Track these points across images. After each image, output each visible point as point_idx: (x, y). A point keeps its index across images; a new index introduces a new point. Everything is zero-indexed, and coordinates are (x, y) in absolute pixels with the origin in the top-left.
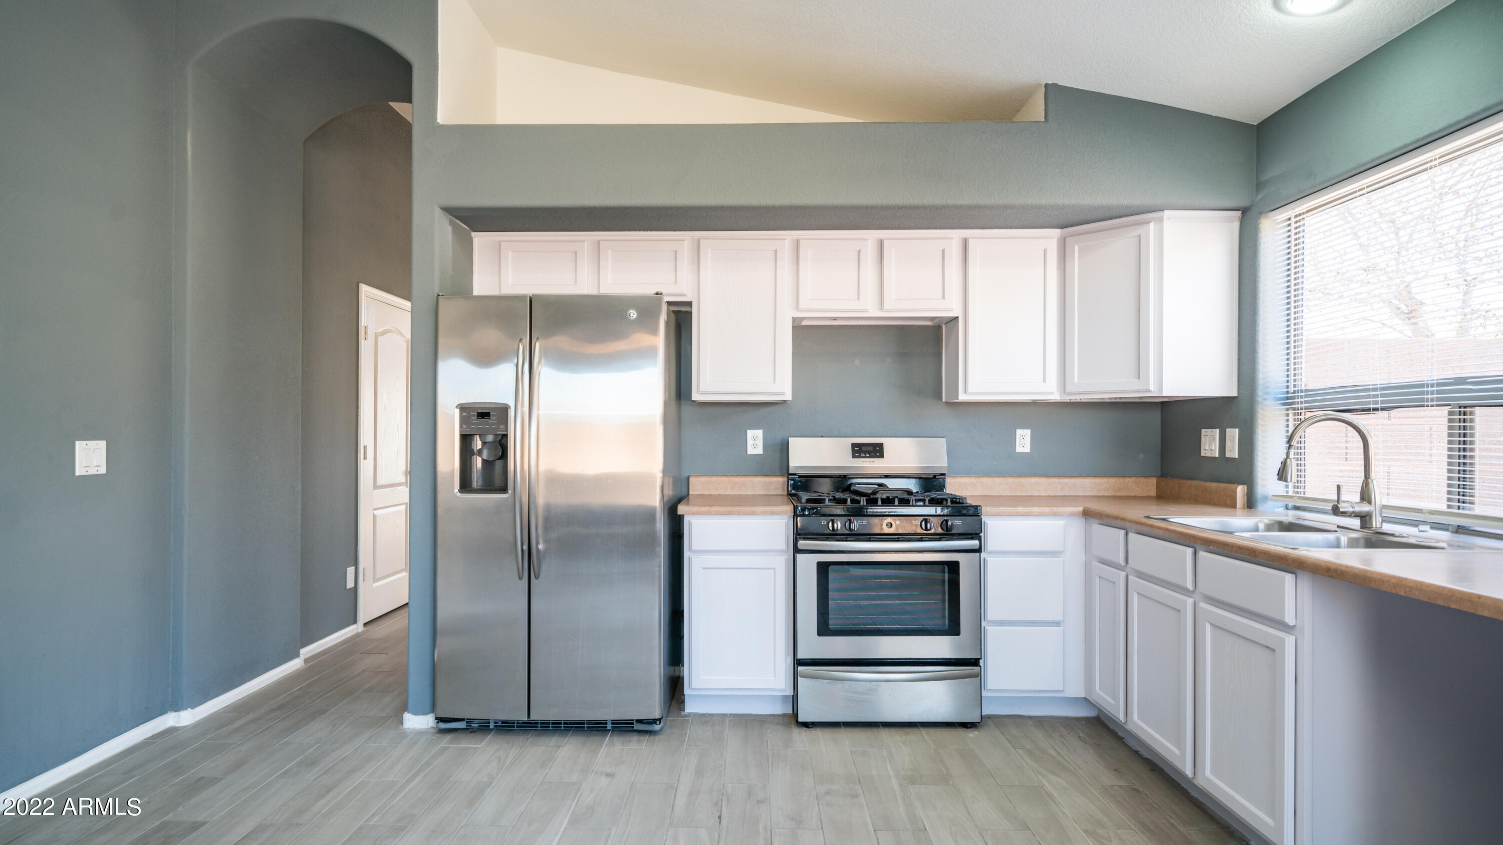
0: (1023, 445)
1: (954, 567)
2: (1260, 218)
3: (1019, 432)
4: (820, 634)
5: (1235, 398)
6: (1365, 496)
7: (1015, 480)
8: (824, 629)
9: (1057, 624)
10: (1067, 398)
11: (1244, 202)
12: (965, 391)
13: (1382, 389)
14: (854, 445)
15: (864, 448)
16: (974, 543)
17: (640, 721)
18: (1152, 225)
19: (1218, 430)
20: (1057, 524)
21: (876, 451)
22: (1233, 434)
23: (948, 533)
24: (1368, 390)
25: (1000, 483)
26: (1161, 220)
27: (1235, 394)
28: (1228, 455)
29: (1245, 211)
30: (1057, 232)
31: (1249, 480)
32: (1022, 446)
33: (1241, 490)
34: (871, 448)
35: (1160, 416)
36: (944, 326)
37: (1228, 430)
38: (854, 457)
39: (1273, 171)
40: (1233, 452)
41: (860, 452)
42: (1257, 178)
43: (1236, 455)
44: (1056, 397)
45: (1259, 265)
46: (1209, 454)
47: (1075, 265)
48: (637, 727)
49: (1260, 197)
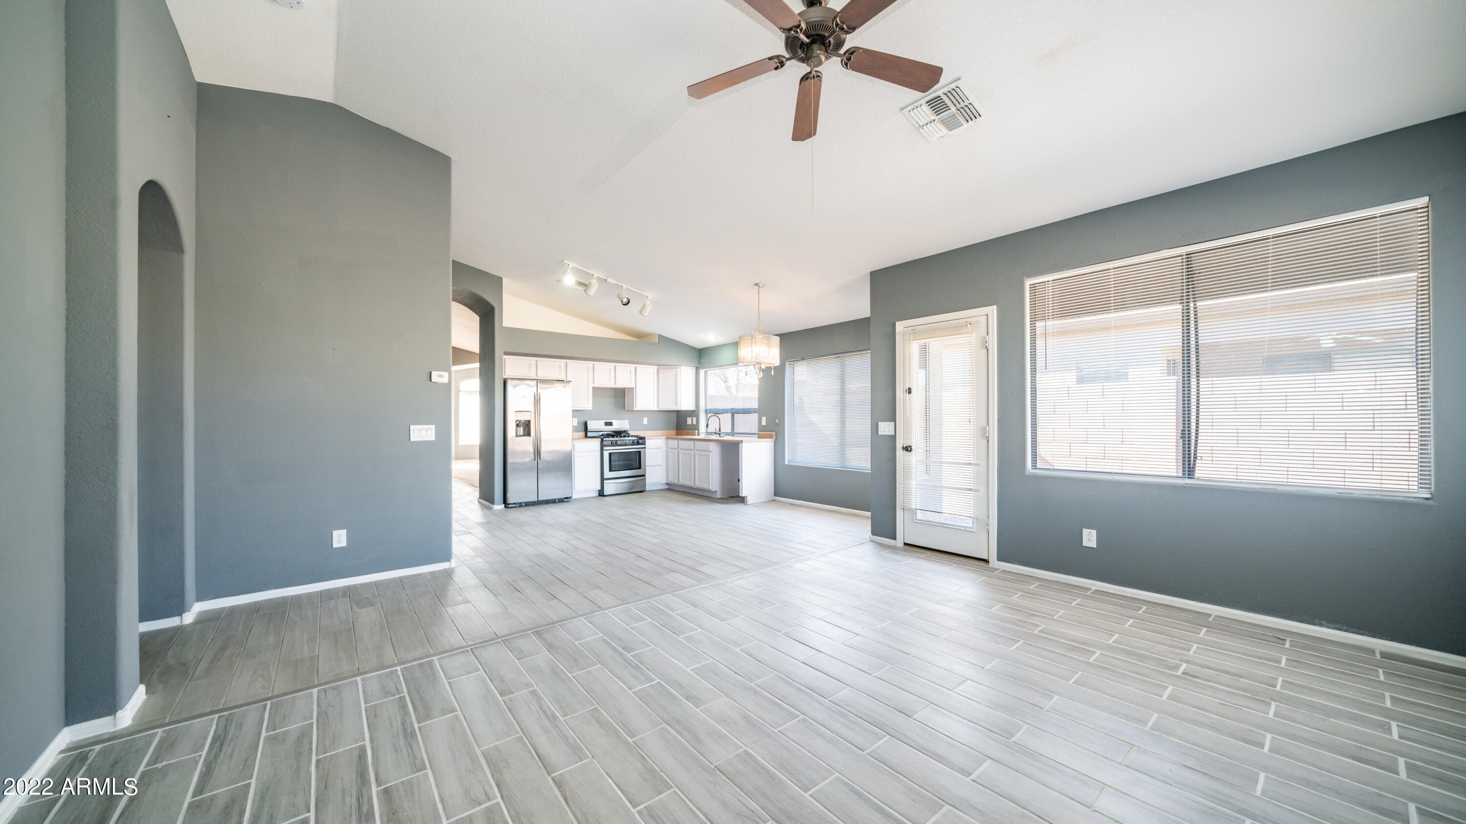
1: (640, 452)
2: (700, 370)
3: (648, 418)
4: (610, 471)
5: (694, 411)
6: (720, 430)
7: (651, 430)
8: (611, 470)
9: (660, 465)
10: (659, 410)
11: (697, 366)
12: (636, 408)
13: (721, 410)
14: (605, 422)
15: (608, 423)
16: (644, 446)
17: (565, 498)
18: (679, 369)
19: (691, 418)
20: (661, 441)
21: (610, 424)
22: (694, 419)
23: (638, 443)
24: (719, 410)
25: (648, 431)
26: (680, 368)
27: (694, 409)
29: (697, 368)
30: (656, 367)
31: (698, 430)
33: (697, 431)
35: (676, 414)
38: (605, 426)
39: (703, 361)
40: (694, 423)
41: (606, 424)
42: (699, 361)
44: (656, 409)
46: (689, 423)
47: (661, 376)
48: (565, 500)
49: (700, 366)
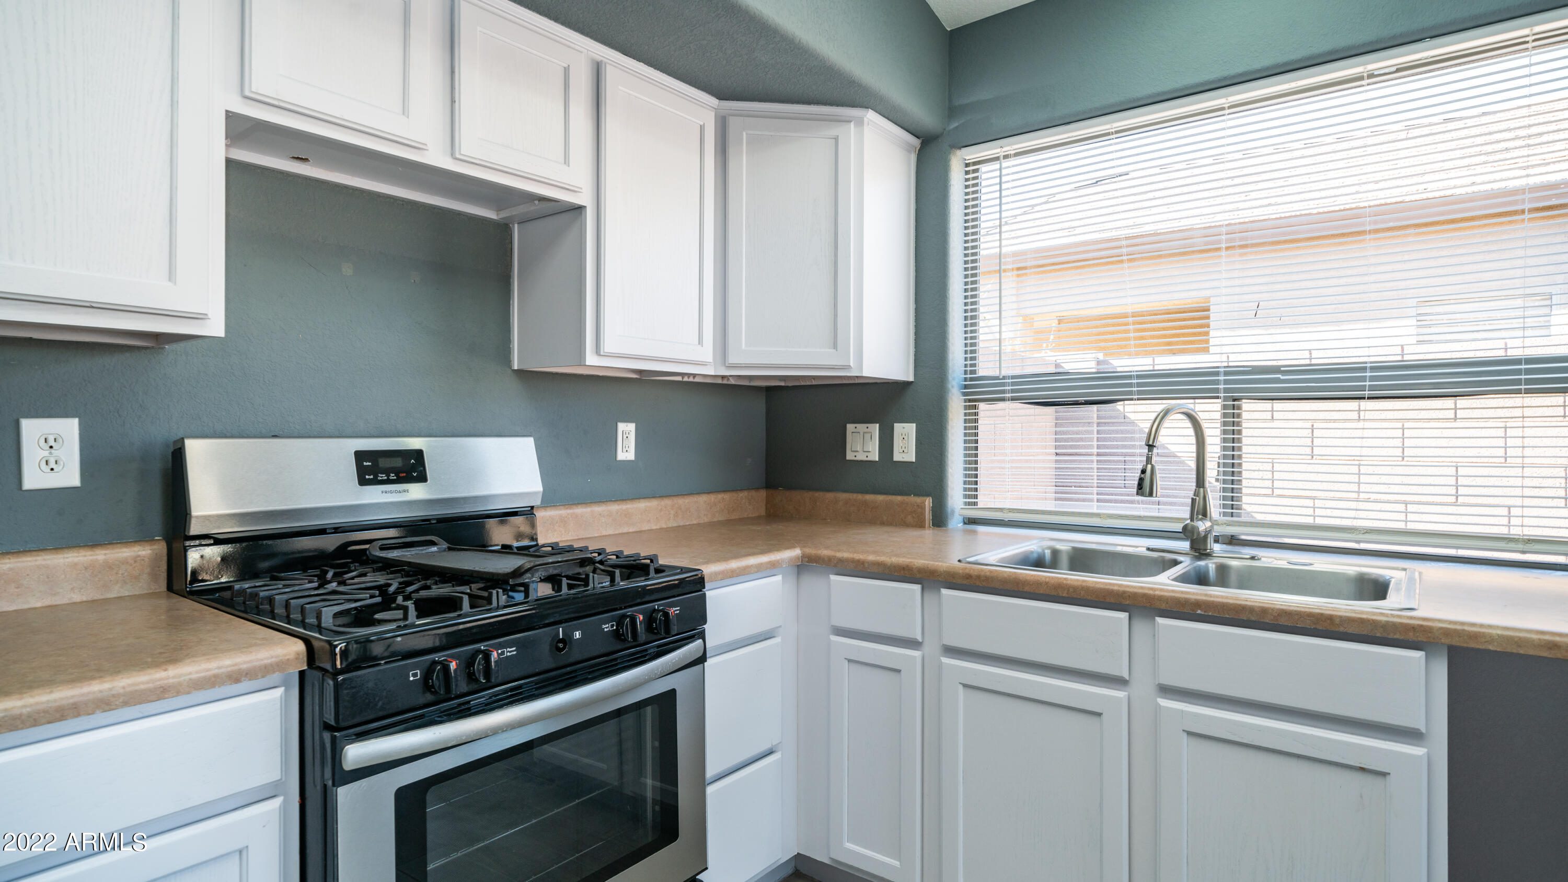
0: (627, 449)
2: (950, 153)
3: (622, 426)
5: (906, 384)
7: (620, 507)
12: (597, 350)
13: (1138, 377)
14: (360, 456)
15: (383, 463)
18: (850, 126)
19: (878, 425)
21: (410, 467)
22: (907, 430)
24: (1130, 377)
25: (600, 515)
26: (860, 122)
27: (911, 379)
28: (897, 457)
30: (715, 103)
31: (935, 491)
32: (625, 450)
33: (928, 504)
34: (398, 462)
35: (764, 406)
36: (516, 226)
37: (898, 426)
38: (363, 482)
39: (980, 94)
40: (906, 454)
41: (375, 470)
42: (950, 101)
43: (911, 457)
44: (712, 370)
45: (949, 213)
46: (861, 457)
49: (955, 125)
